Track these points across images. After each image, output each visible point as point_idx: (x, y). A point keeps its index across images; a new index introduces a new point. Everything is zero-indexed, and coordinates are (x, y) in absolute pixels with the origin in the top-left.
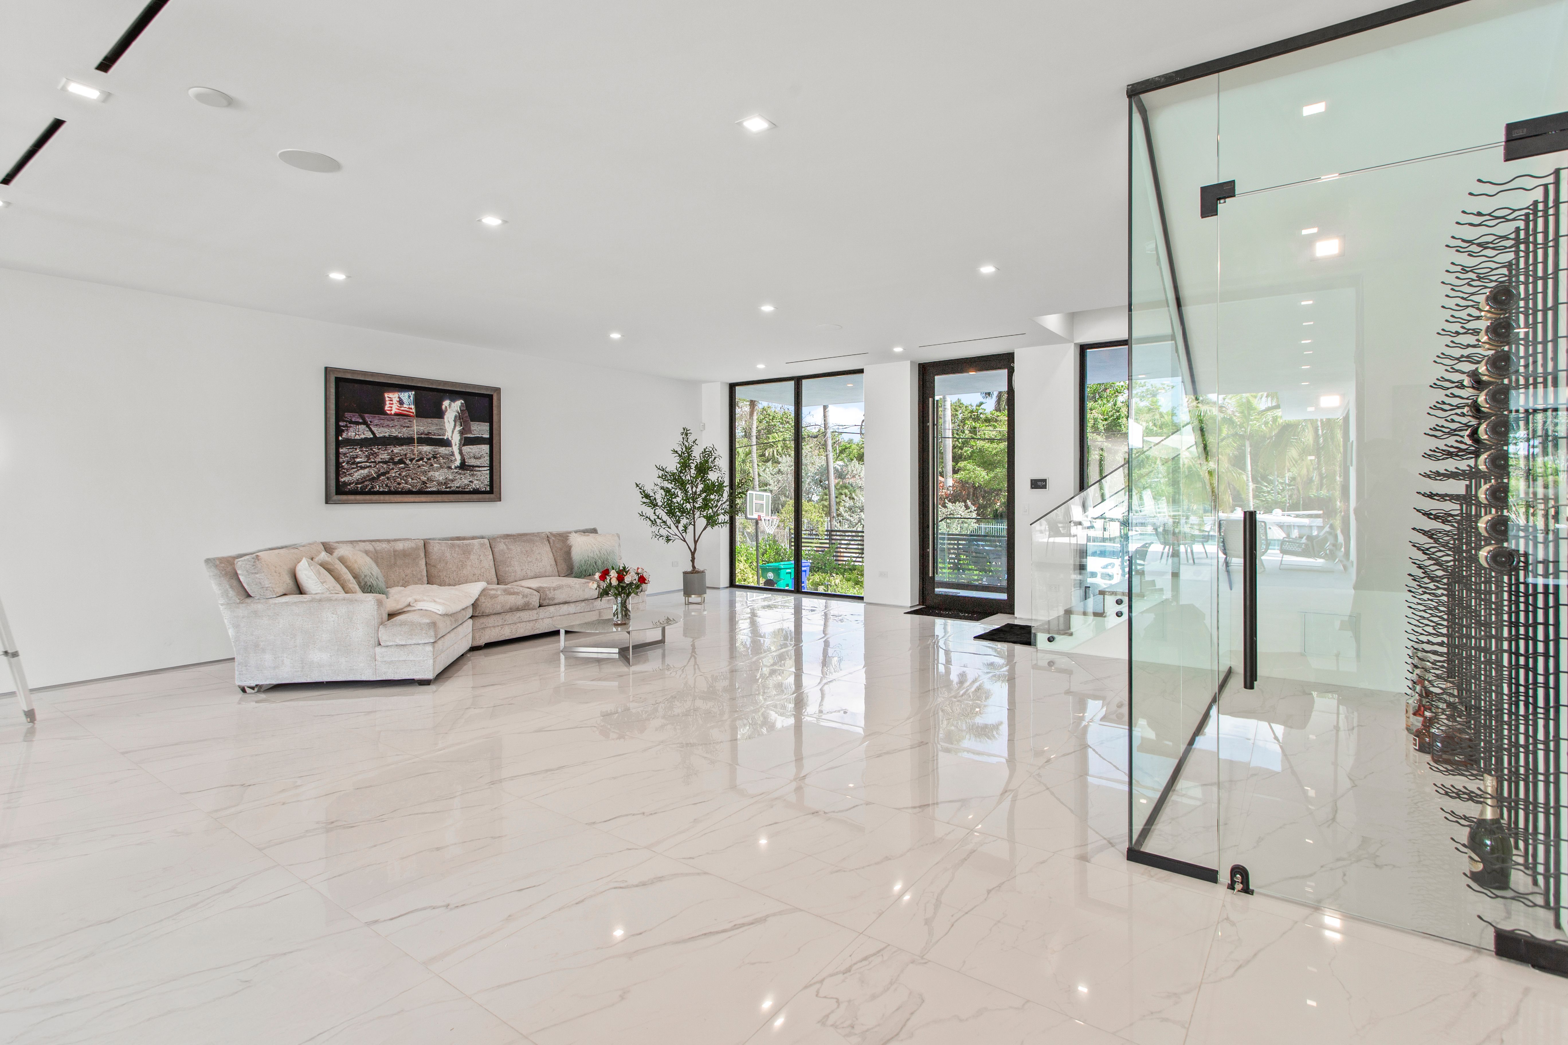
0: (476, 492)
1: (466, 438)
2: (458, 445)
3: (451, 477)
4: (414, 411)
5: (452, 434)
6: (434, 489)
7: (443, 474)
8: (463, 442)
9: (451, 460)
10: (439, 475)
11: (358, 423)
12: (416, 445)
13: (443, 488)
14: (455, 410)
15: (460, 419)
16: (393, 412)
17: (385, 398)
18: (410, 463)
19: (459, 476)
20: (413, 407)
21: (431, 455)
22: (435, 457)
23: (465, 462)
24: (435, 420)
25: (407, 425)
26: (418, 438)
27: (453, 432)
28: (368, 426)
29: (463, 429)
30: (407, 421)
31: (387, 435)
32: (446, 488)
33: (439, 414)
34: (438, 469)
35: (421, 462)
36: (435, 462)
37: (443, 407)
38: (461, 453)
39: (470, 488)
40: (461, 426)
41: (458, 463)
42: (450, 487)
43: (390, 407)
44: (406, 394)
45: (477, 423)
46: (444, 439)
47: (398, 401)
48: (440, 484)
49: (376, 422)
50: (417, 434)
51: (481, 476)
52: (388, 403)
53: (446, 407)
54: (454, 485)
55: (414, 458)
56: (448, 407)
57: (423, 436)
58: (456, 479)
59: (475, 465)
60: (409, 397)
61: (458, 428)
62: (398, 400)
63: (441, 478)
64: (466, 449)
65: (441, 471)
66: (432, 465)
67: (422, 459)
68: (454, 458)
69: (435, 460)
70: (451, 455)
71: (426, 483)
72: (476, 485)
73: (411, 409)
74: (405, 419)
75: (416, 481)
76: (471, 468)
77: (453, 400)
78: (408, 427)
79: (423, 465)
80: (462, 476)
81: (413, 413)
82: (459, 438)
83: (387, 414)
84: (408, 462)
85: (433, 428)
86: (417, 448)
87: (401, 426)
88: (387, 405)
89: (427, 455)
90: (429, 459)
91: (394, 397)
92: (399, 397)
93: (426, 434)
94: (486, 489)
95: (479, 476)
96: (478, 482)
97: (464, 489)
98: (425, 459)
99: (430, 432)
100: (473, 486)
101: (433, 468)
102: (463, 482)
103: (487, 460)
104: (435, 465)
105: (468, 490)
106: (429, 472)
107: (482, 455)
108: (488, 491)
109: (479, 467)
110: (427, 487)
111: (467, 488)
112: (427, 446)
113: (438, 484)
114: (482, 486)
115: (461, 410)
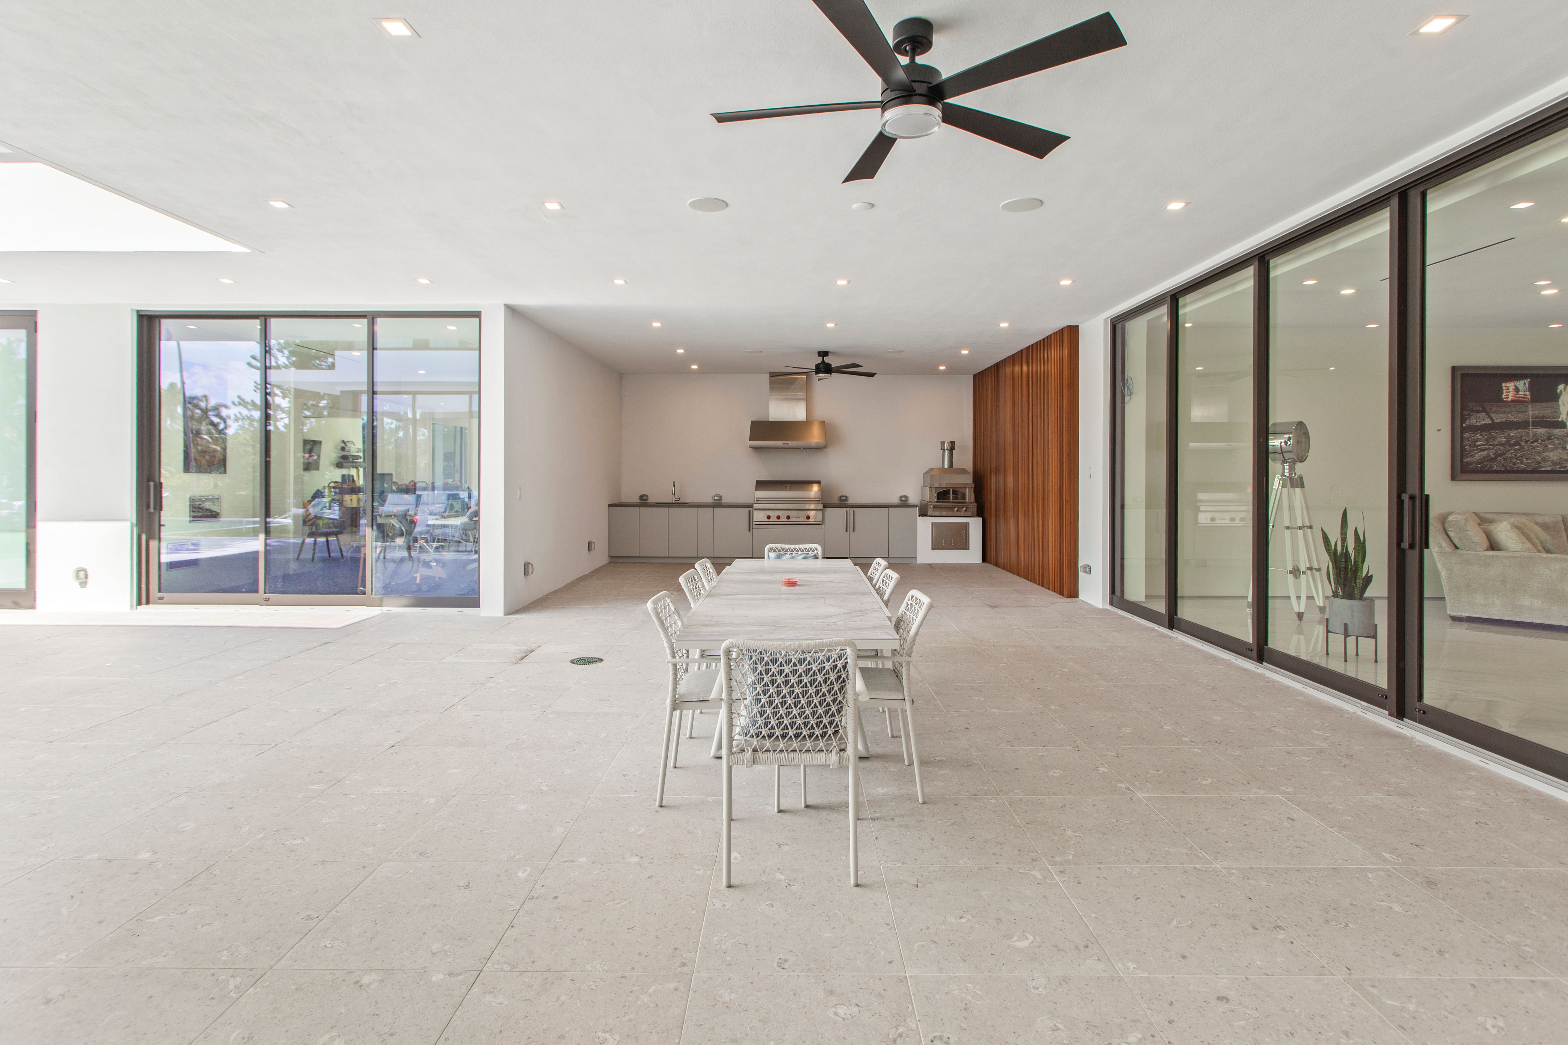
4: (1529, 397)
6: (1549, 469)
7: (1558, 455)
10: (1554, 456)
11: (1478, 412)
12: (1531, 428)
13: (1558, 468)
16: (1509, 399)
17: (1502, 387)
18: (1525, 444)
20: (1528, 393)
21: (1545, 437)
22: (1549, 439)
24: (1550, 404)
25: (1522, 410)
26: (1533, 422)
28: (1487, 414)
30: (1522, 406)
31: (1504, 420)
32: (1560, 468)
34: (1552, 450)
35: (1536, 443)
36: (1549, 443)
37: (1558, 391)
42: (1564, 467)
43: (1507, 395)
44: (1522, 382)
46: (1558, 421)
47: (1514, 389)
48: (1554, 464)
49: (1494, 409)
50: (1532, 418)
52: (1504, 391)
53: (1561, 391)
55: (1529, 441)
56: (1563, 390)
57: (1537, 419)
60: (1525, 384)
62: (1514, 388)
63: (1555, 458)
65: (1555, 452)
66: (1546, 446)
67: (1536, 441)
69: (1550, 441)
71: (1541, 463)
73: (1526, 395)
75: (1531, 461)
78: (1523, 412)
79: (1538, 447)
81: (1528, 399)
83: (1504, 402)
84: (1523, 444)
85: (1547, 412)
86: (1532, 431)
87: (1517, 411)
88: (1505, 394)
89: (1541, 437)
90: (1544, 441)
91: (1511, 385)
92: (1515, 386)
93: (1541, 418)
98: (1540, 440)
99: (1545, 415)
101: (1547, 449)
104: (1550, 446)
106: (1543, 452)
110: (1542, 467)
112: (1542, 429)
113: (1552, 464)
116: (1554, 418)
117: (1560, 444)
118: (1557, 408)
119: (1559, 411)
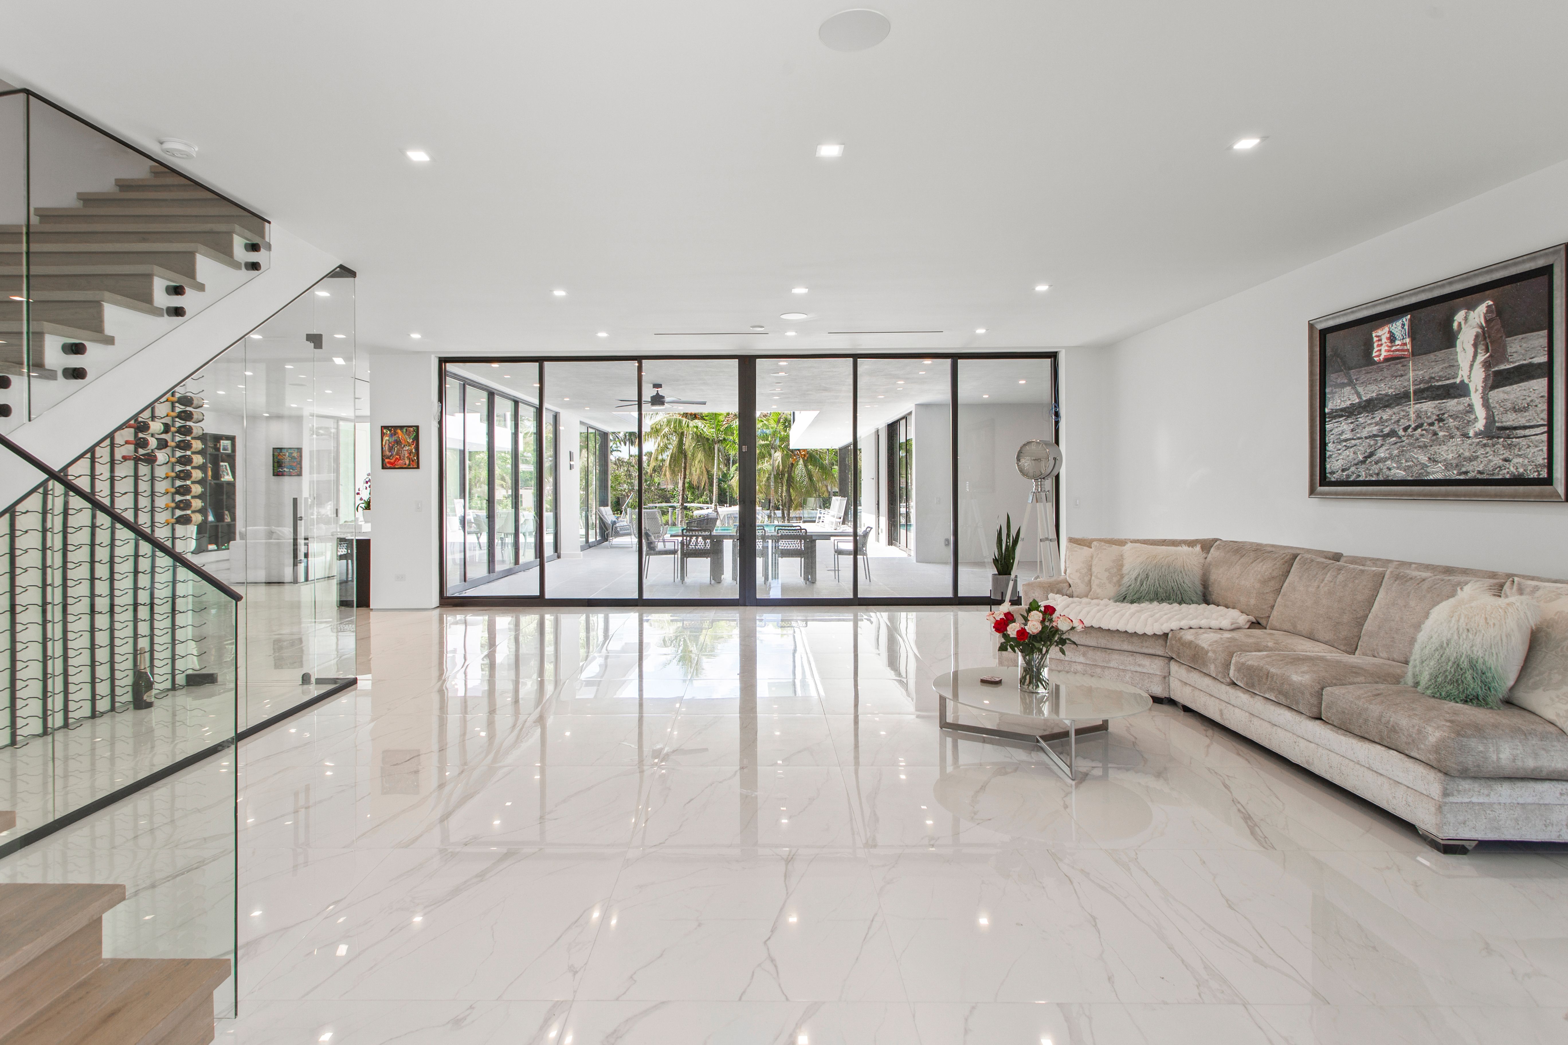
0: (1518, 481)
1: (1498, 373)
2: (1480, 390)
3: (1467, 454)
4: (1409, 347)
5: (1470, 371)
6: (1439, 476)
7: (1454, 448)
8: (1490, 382)
9: (1469, 422)
10: (1448, 452)
11: (1343, 385)
12: (1412, 403)
13: (1453, 474)
14: (1475, 324)
15: (1485, 339)
16: (1382, 358)
17: (1372, 338)
18: (1403, 434)
19: (1482, 451)
20: (1408, 340)
21: (1435, 417)
22: (1440, 420)
23: (1495, 422)
24: (1444, 353)
25: (1399, 373)
26: (1415, 392)
27: (1472, 366)
28: (1354, 388)
29: (1490, 356)
30: (1400, 366)
31: (1374, 395)
33: (1449, 339)
34: (1445, 441)
35: (1419, 430)
36: (1440, 427)
37: (1455, 325)
38: (1486, 404)
39: (1504, 474)
40: (1487, 351)
41: (1480, 425)
42: (1466, 473)
43: (1378, 351)
44: (1399, 323)
45: (1520, 336)
46: (1455, 383)
47: (1388, 339)
48: (1448, 466)
49: (1363, 378)
50: (1414, 385)
51: (1529, 447)
52: (1375, 345)
53: (1460, 324)
54: (1473, 470)
55: (1410, 426)
56: (1463, 323)
57: (1424, 385)
58: (1477, 457)
59: (1516, 424)
60: (1400, 326)
61: (1481, 358)
62: (1388, 335)
63: (1450, 457)
64: (1497, 395)
65: (1450, 444)
66: (1435, 434)
67: (1420, 426)
68: (1473, 417)
69: (1441, 424)
70: (1468, 412)
71: (1428, 467)
72: (1517, 466)
73: (1405, 344)
74: (1397, 364)
75: (1411, 463)
76: (1507, 431)
77: (1471, 307)
78: (1402, 376)
79: (1422, 435)
80: (1488, 449)
81: (1408, 350)
82: (1483, 375)
83: (1375, 363)
84: (1401, 433)
85: (1437, 370)
86: (1413, 408)
87: (1392, 376)
88: (1375, 350)
89: (1428, 418)
90: (1432, 424)
91: (1382, 333)
92: (1390, 332)
93: (1428, 382)
94: (1539, 474)
95: (1524, 448)
96: (1520, 460)
97: (1493, 474)
98: (1425, 424)
99: (1433, 375)
100: (1512, 469)
101: (1438, 438)
102: (1490, 461)
103: (1542, 411)
104: (1441, 434)
105: (1500, 477)
106: (1431, 446)
107: (1532, 401)
108: (1543, 479)
109: (1525, 428)
110: (1429, 473)
111: (1498, 474)
112: (1429, 403)
113: (1446, 468)
114: (1530, 468)
115: (1486, 321)
116: (1449, 379)
117: (1458, 429)
118: (1453, 359)
119: (1456, 364)
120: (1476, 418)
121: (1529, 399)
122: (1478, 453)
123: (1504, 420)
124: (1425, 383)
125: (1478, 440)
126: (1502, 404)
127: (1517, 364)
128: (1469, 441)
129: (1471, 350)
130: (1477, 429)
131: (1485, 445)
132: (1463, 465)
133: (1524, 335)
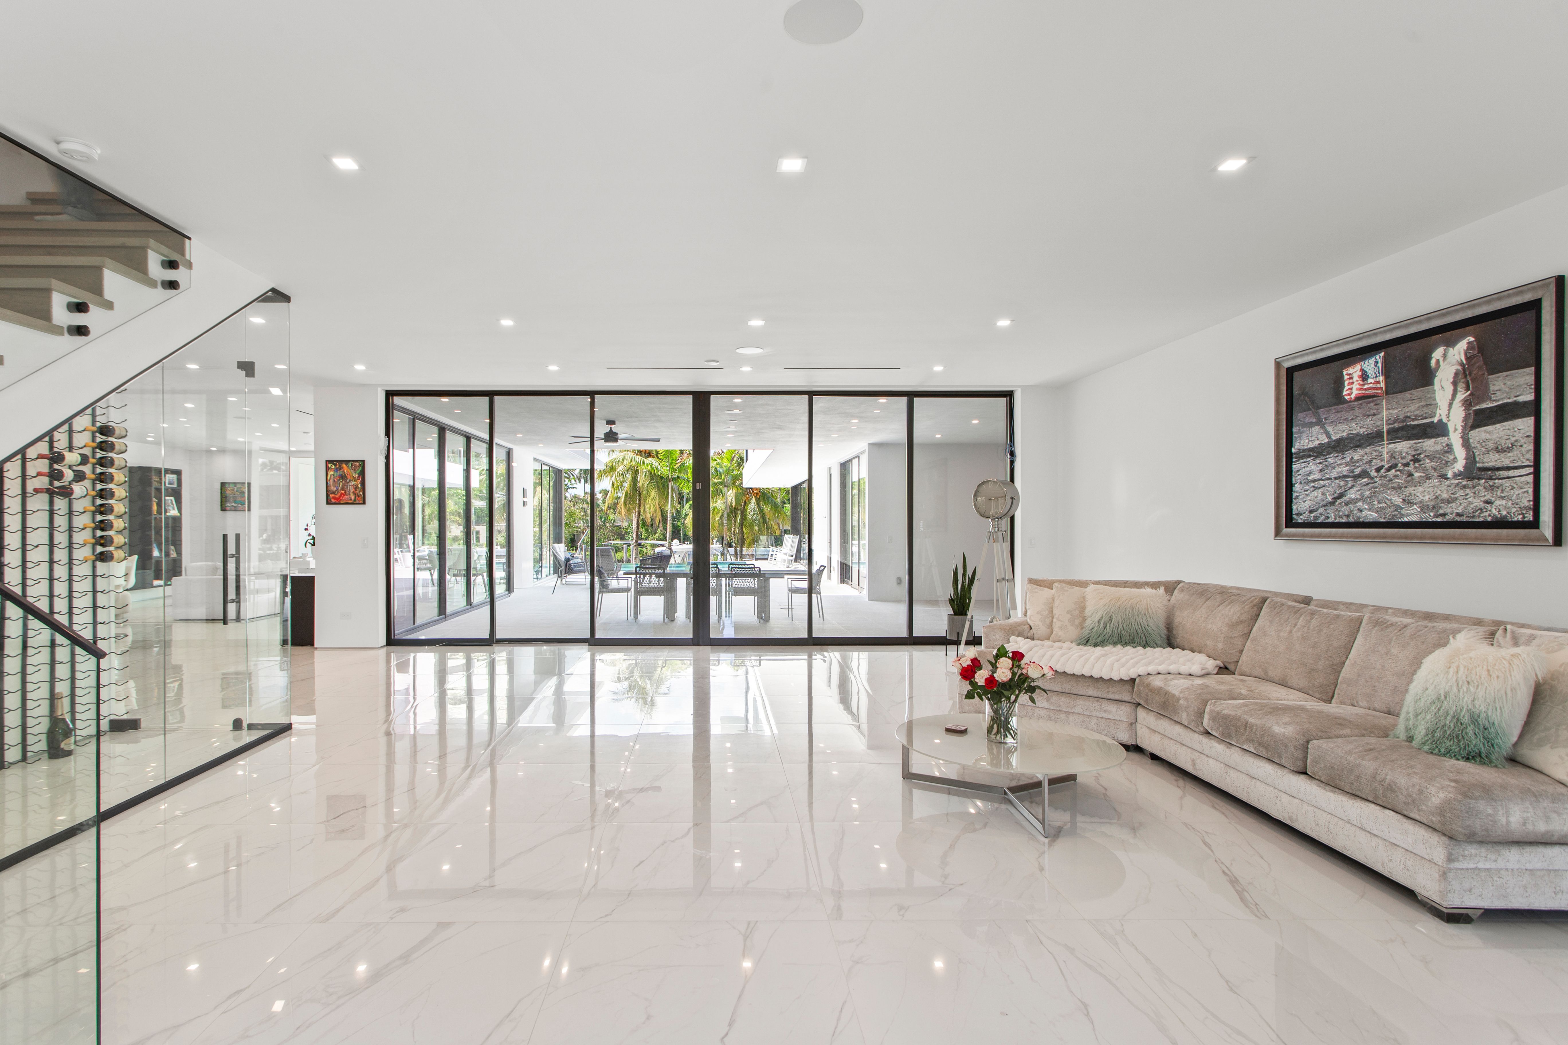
0: (1501, 523)
1: (1477, 412)
2: (1460, 429)
3: (1445, 496)
4: (1382, 385)
5: (1449, 410)
6: (1414, 518)
7: (1431, 489)
8: (1471, 421)
9: (1447, 462)
10: (1424, 493)
11: (1311, 425)
12: (1385, 442)
13: (1430, 517)
14: (1454, 361)
15: (1465, 376)
16: (1353, 396)
17: (1343, 376)
18: (1376, 474)
19: (1461, 493)
20: (1381, 378)
21: (1410, 457)
22: (1416, 460)
23: (1476, 462)
24: (1421, 392)
25: (1372, 412)
26: (1389, 432)
27: (1450, 405)
28: (1323, 427)
29: (1471, 394)
30: (1372, 404)
31: (1345, 434)
33: (1426, 377)
34: (1422, 482)
35: (1393, 471)
36: (1415, 468)
37: (1433, 363)
38: (1466, 444)
39: (1486, 516)
40: (1467, 389)
41: (1460, 466)
42: (1444, 515)
43: (1349, 389)
44: (1372, 361)
45: (1505, 374)
46: (1432, 422)
47: (1359, 377)
48: (1424, 508)
49: (1332, 417)
50: (1388, 424)
51: (1513, 488)
52: (1346, 383)
53: (1438, 361)
54: (1451, 512)
55: (1382, 467)
56: (1441, 360)
57: (1399, 425)
58: (1456, 499)
59: (1499, 465)
60: (1373, 364)
61: (1461, 396)
62: (1360, 373)
63: (1426, 498)
64: (1478, 435)
65: (1426, 485)
66: (1410, 475)
67: (1394, 466)
68: (1452, 457)
69: (1417, 465)
70: (1446, 452)
71: (1402, 508)
72: (1500, 508)
73: (1378, 382)
74: (1370, 403)
75: (1384, 505)
76: (1489, 473)
77: (1451, 343)
78: (1374, 415)
79: (1396, 476)
80: (1468, 491)
81: (1381, 389)
82: (1463, 414)
83: (1346, 402)
84: (1373, 473)
85: (1413, 409)
86: (1386, 449)
87: (1364, 415)
88: (1346, 388)
89: (1402, 458)
90: (1407, 465)
91: (1354, 371)
92: (1362, 370)
93: (1403, 421)
94: (1524, 517)
95: (1508, 489)
96: (1504, 502)
97: (1473, 517)
98: (1400, 465)
99: (1409, 414)
100: (1494, 511)
101: (1413, 479)
102: (1470, 503)
103: (1528, 451)
104: (1417, 475)
105: (1481, 519)
106: (1406, 487)
107: (1516, 441)
108: (1529, 522)
109: (1508, 468)
110: (1403, 515)
111: (1479, 517)
112: (1404, 443)
113: (1422, 510)
114: (1514, 510)
115: (1467, 358)
116: (1426, 418)
117: (1435, 469)
118: (1430, 398)
119: (1433, 402)
120: (1455, 458)
121: (1513, 439)
122: (1457, 495)
123: (1485, 460)
124: (1399, 422)
125: (1457, 481)
126: (1483, 444)
127: (1500, 403)
128: (1447, 483)
129: (1450, 388)
130: (1456, 470)
131: (1464, 487)
132: (1440, 507)
133: (1508, 373)
